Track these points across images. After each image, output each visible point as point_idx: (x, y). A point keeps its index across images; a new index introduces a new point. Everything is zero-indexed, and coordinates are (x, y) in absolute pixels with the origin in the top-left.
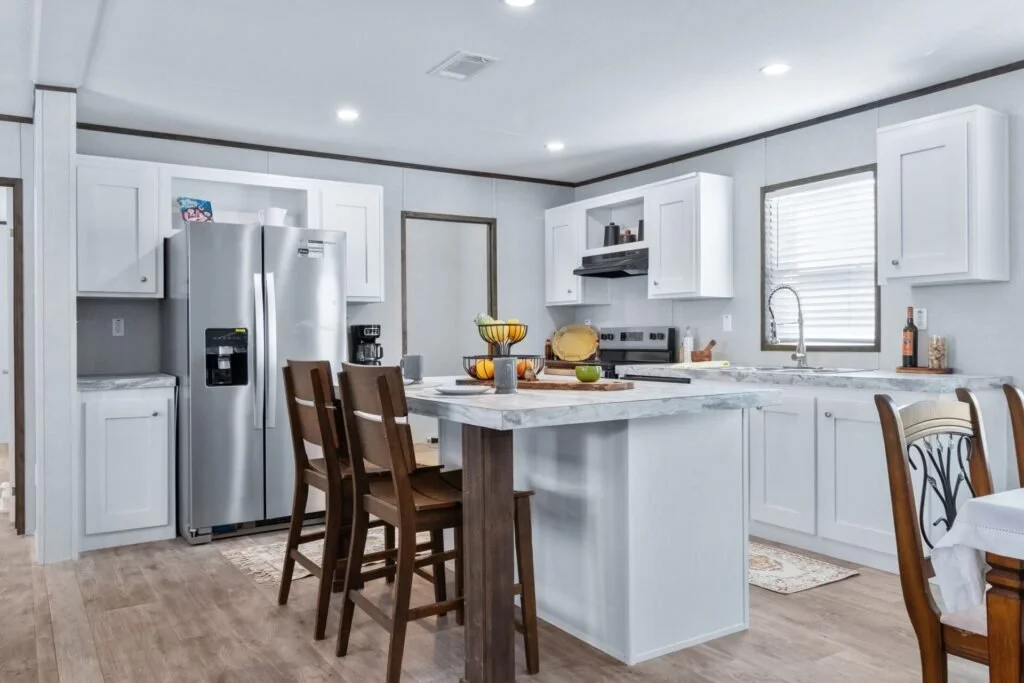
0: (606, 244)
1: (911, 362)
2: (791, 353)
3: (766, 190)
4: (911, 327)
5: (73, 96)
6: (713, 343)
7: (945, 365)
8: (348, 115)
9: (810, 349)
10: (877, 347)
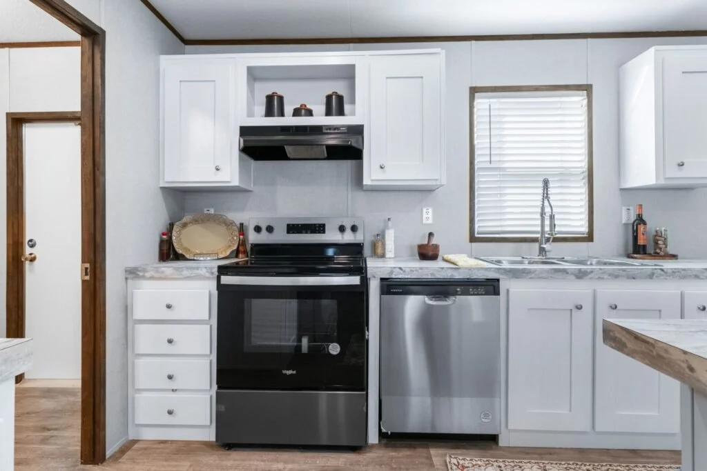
3: (474, 91)
10: (590, 238)
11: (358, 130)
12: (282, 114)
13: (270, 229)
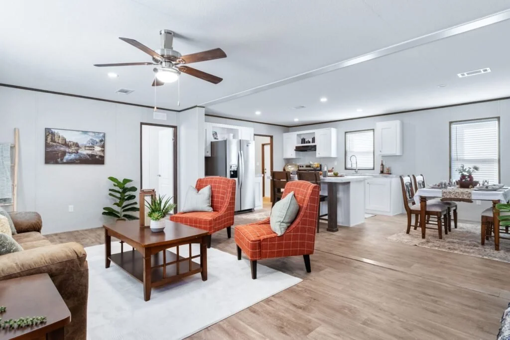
0: (302, 143)
1: (382, 172)
2: (354, 171)
3: (346, 133)
4: (382, 165)
5: (204, 108)
6: (333, 168)
7: (389, 172)
8: (258, 113)
9: (358, 169)
10: (374, 169)
11: (315, 146)
12: (305, 143)
13: (303, 167)
